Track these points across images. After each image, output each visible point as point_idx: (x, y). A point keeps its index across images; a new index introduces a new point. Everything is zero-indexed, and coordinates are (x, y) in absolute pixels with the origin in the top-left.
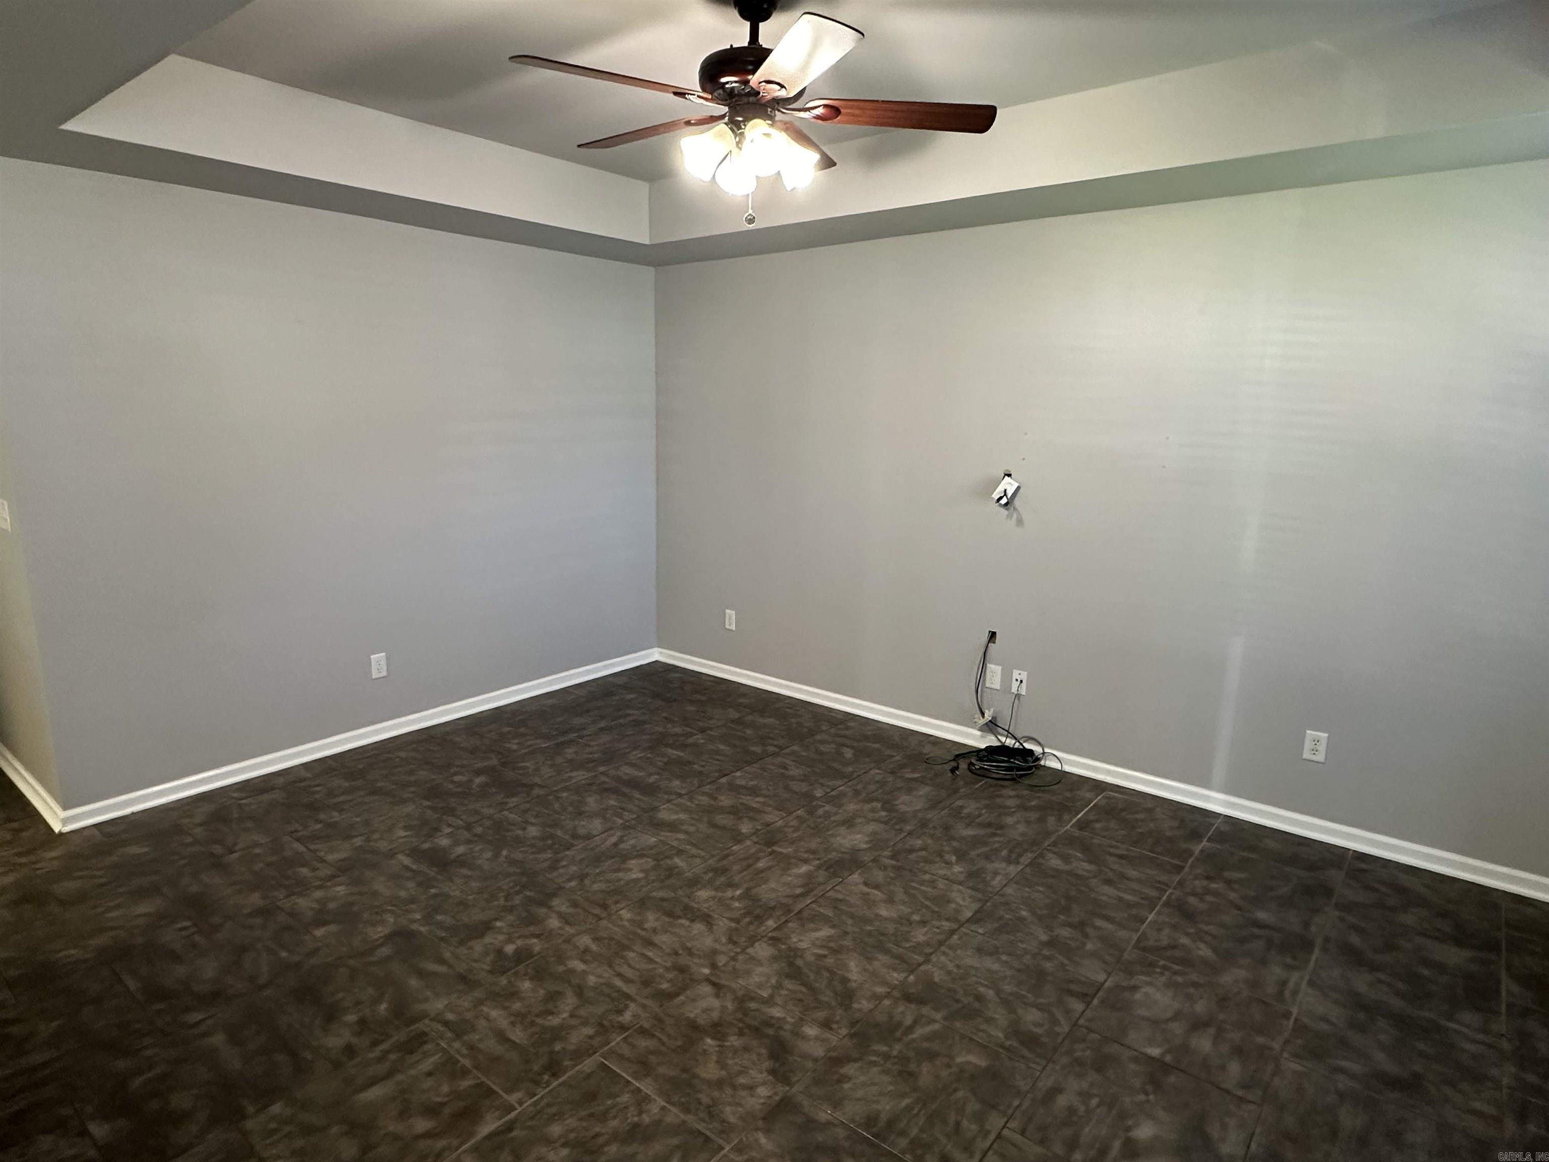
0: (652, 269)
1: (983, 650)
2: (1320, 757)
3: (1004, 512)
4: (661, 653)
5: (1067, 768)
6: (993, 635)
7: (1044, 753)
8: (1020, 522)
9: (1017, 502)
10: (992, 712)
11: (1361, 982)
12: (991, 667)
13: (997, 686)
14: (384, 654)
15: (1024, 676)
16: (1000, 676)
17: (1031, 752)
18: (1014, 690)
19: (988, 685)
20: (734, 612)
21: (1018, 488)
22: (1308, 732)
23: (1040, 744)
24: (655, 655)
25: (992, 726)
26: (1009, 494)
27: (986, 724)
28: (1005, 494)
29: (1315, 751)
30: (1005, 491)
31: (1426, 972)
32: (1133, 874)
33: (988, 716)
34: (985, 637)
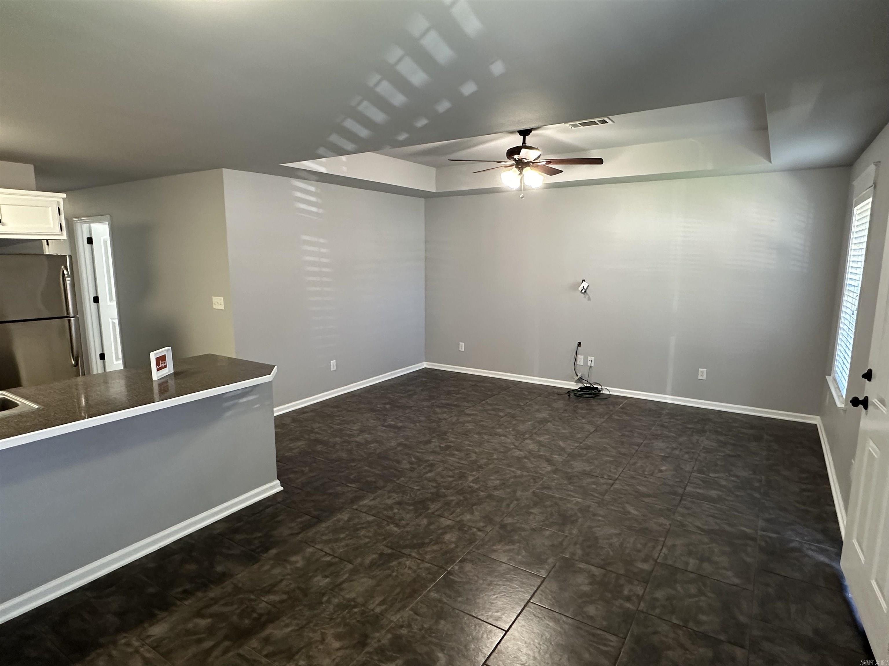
0: (423, 199)
1: (575, 351)
2: (704, 378)
3: (583, 295)
4: (427, 364)
5: (611, 393)
6: (579, 344)
7: (602, 388)
8: (589, 299)
9: (587, 291)
10: (581, 374)
11: (722, 438)
12: (579, 356)
13: (582, 364)
14: (335, 361)
15: (593, 358)
16: (583, 360)
17: (597, 388)
18: (589, 365)
19: (578, 363)
20: (463, 344)
21: (588, 286)
22: (700, 369)
23: (600, 385)
24: (425, 365)
25: (580, 380)
26: (585, 288)
27: (579, 379)
28: (584, 289)
29: (702, 376)
30: (584, 287)
31: (741, 435)
32: (644, 419)
33: (579, 376)
34: (577, 344)
